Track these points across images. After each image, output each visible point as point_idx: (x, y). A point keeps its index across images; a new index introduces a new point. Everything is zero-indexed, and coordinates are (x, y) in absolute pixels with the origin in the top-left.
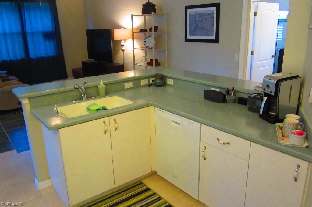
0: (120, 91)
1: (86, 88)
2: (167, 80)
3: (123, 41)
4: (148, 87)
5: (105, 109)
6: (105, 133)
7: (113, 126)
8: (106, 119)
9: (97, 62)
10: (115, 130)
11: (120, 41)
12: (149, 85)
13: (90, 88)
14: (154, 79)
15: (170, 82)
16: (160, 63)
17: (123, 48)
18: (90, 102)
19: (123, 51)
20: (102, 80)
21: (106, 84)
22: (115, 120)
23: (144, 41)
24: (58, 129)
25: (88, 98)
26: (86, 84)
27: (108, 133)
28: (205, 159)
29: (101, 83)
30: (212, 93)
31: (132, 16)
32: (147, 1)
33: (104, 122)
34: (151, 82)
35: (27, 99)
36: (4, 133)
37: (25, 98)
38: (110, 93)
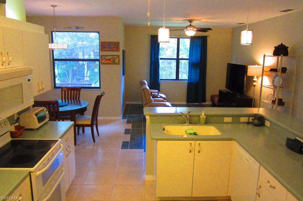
0: (219, 123)
1: (190, 116)
2: (265, 121)
3: (255, 77)
4: (246, 124)
5: (196, 135)
6: (190, 152)
7: (197, 148)
8: (193, 142)
9: (232, 92)
10: (199, 152)
11: (253, 77)
12: (248, 123)
13: (194, 116)
14: (253, 118)
15: (267, 124)
16: (284, 103)
17: (255, 84)
18: (191, 127)
19: (254, 86)
20: (203, 112)
21: (207, 116)
22: (199, 144)
23: (273, 80)
24: (157, 140)
25: (191, 123)
26: (190, 113)
27: (192, 153)
28: (259, 197)
29: (203, 114)
30: (291, 142)
31: (264, 56)
32: (281, 44)
33: (191, 144)
34: (251, 120)
35: (149, 116)
36: (142, 135)
37: (147, 115)
38: (209, 123)
